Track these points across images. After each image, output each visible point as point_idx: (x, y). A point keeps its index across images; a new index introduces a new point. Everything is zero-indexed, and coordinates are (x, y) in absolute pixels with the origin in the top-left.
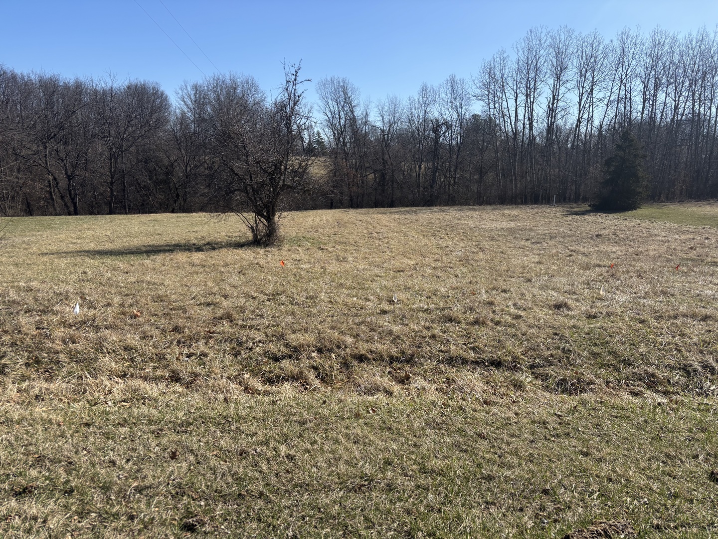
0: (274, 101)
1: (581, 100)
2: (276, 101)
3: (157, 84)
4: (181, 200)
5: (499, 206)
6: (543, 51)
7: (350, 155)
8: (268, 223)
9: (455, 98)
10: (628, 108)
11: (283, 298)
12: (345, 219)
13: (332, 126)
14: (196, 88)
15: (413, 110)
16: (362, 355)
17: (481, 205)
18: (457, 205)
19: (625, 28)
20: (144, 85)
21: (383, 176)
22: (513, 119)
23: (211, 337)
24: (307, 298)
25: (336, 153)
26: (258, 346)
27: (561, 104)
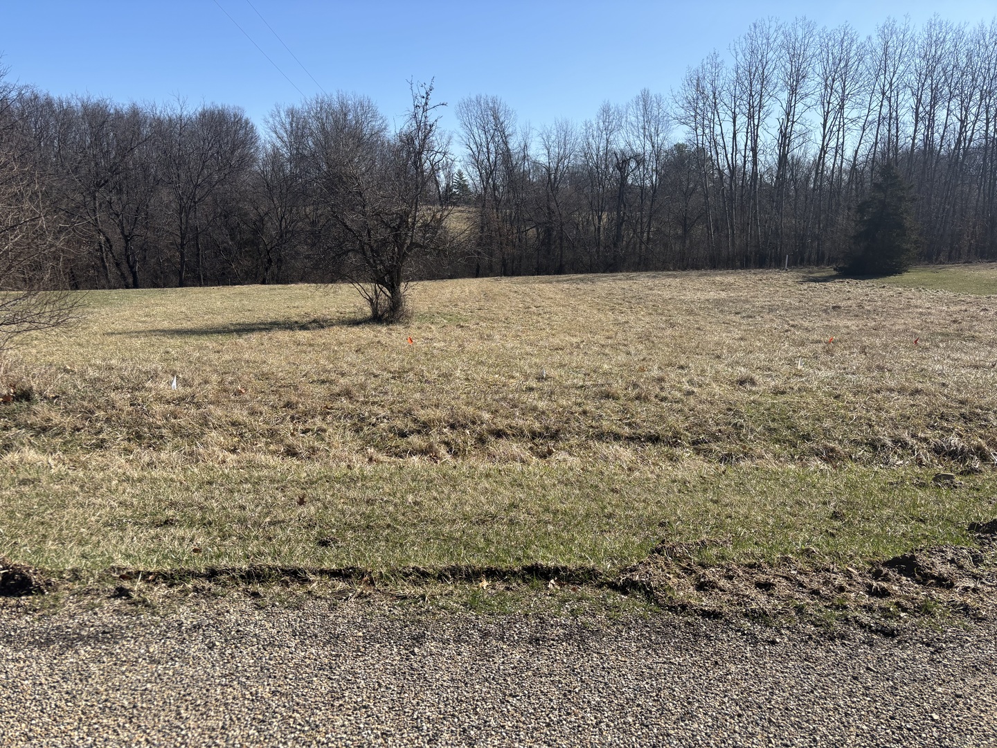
0: (398, 132)
1: (825, 121)
2: (401, 133)
3: (239, 108)
4: (274, 268)
5: (709, 272)
6: (772, 53)
7: (502, 203)
8: (392, 293)
9: (649, 122)
10: (893, 132)
11: (411, 375)
12: (496, 290)
13: (478, 163)
14: (292, 113)
15: (590, 140)
16: (500, 430)
17: (684, 269)
18: (651, 270)
19: (889, 18)
20: (223, 111)
21: (548, 231)
22: (729, 150)
23: (328, 413)
24: (439, 376)
25: (483, 202)
26: (382, 422)
27: (797, 127)
